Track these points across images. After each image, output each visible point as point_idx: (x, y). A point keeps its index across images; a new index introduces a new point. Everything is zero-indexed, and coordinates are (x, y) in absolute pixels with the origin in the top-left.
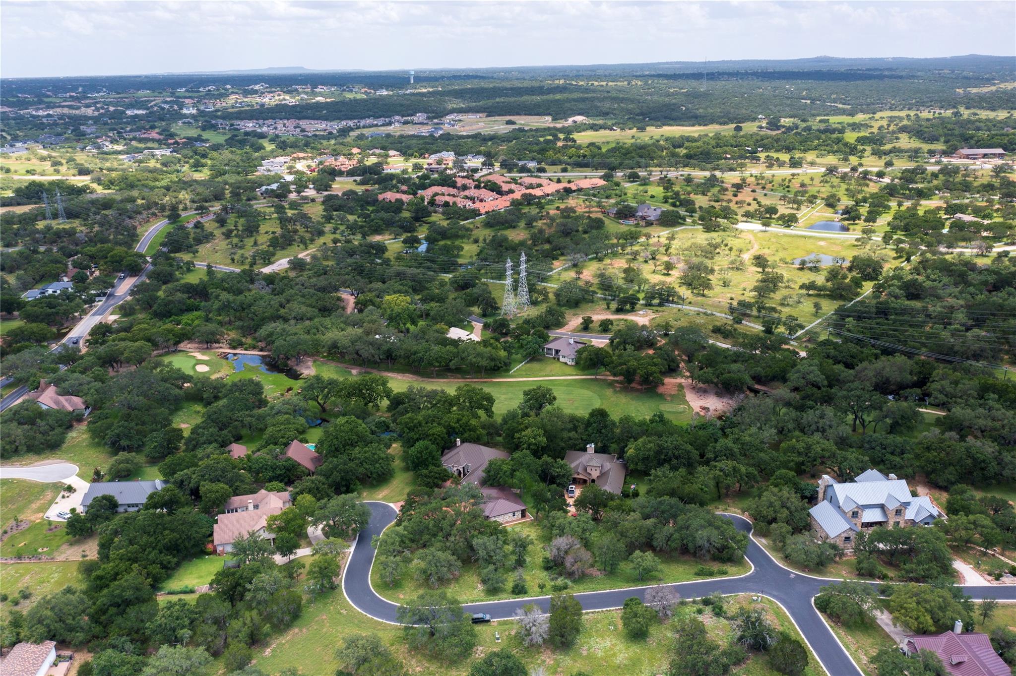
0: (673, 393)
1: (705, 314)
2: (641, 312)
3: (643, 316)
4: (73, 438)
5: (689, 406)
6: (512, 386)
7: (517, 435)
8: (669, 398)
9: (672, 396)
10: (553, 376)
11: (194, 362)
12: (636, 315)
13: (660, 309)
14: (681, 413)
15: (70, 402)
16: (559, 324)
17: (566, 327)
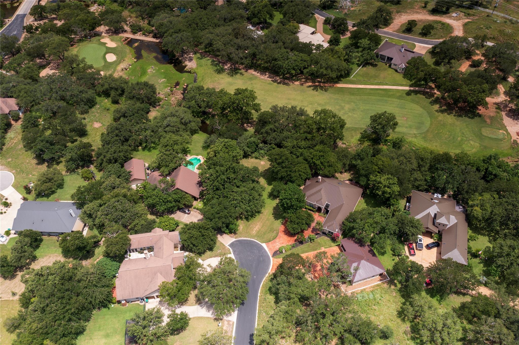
0: (492, 114)
1: (511, 21)
2: (454, 15)
3: (457, 19)
4: (11, 139)
5: (507, 131)
6: (353, 94)
7: (372, 177)
8: (488, 121)
9: (491, 118)
10: (386, 84)
11: (104, 50)
12: (451, 17)
13: (470, 11)
14: (501, 140)
15: (6, 103)
16: (387, 23)
17: (392, 26)
